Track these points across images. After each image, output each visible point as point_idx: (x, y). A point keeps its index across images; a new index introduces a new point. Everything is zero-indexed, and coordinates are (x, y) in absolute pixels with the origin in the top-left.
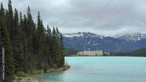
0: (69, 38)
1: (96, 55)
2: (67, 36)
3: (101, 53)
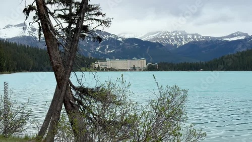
3: (144, 63)
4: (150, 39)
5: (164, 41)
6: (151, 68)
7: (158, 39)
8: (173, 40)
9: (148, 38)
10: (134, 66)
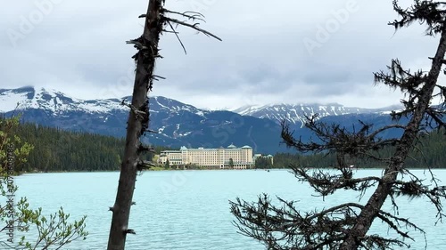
0: (96, 114)
4: (255, 113)
5: (278, 117)
6: (261, 164)
7: (267, 112)
8: (293, 115)
9: (250, 110)
10: (231, 159)
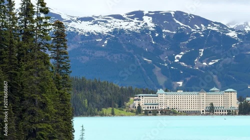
0: (91, 36)
1: (211, 110)
2: (86, 28)
3: (232, 99)
10: (212, 104)
